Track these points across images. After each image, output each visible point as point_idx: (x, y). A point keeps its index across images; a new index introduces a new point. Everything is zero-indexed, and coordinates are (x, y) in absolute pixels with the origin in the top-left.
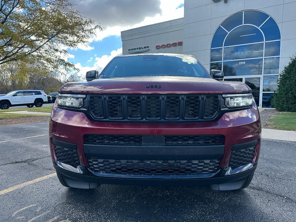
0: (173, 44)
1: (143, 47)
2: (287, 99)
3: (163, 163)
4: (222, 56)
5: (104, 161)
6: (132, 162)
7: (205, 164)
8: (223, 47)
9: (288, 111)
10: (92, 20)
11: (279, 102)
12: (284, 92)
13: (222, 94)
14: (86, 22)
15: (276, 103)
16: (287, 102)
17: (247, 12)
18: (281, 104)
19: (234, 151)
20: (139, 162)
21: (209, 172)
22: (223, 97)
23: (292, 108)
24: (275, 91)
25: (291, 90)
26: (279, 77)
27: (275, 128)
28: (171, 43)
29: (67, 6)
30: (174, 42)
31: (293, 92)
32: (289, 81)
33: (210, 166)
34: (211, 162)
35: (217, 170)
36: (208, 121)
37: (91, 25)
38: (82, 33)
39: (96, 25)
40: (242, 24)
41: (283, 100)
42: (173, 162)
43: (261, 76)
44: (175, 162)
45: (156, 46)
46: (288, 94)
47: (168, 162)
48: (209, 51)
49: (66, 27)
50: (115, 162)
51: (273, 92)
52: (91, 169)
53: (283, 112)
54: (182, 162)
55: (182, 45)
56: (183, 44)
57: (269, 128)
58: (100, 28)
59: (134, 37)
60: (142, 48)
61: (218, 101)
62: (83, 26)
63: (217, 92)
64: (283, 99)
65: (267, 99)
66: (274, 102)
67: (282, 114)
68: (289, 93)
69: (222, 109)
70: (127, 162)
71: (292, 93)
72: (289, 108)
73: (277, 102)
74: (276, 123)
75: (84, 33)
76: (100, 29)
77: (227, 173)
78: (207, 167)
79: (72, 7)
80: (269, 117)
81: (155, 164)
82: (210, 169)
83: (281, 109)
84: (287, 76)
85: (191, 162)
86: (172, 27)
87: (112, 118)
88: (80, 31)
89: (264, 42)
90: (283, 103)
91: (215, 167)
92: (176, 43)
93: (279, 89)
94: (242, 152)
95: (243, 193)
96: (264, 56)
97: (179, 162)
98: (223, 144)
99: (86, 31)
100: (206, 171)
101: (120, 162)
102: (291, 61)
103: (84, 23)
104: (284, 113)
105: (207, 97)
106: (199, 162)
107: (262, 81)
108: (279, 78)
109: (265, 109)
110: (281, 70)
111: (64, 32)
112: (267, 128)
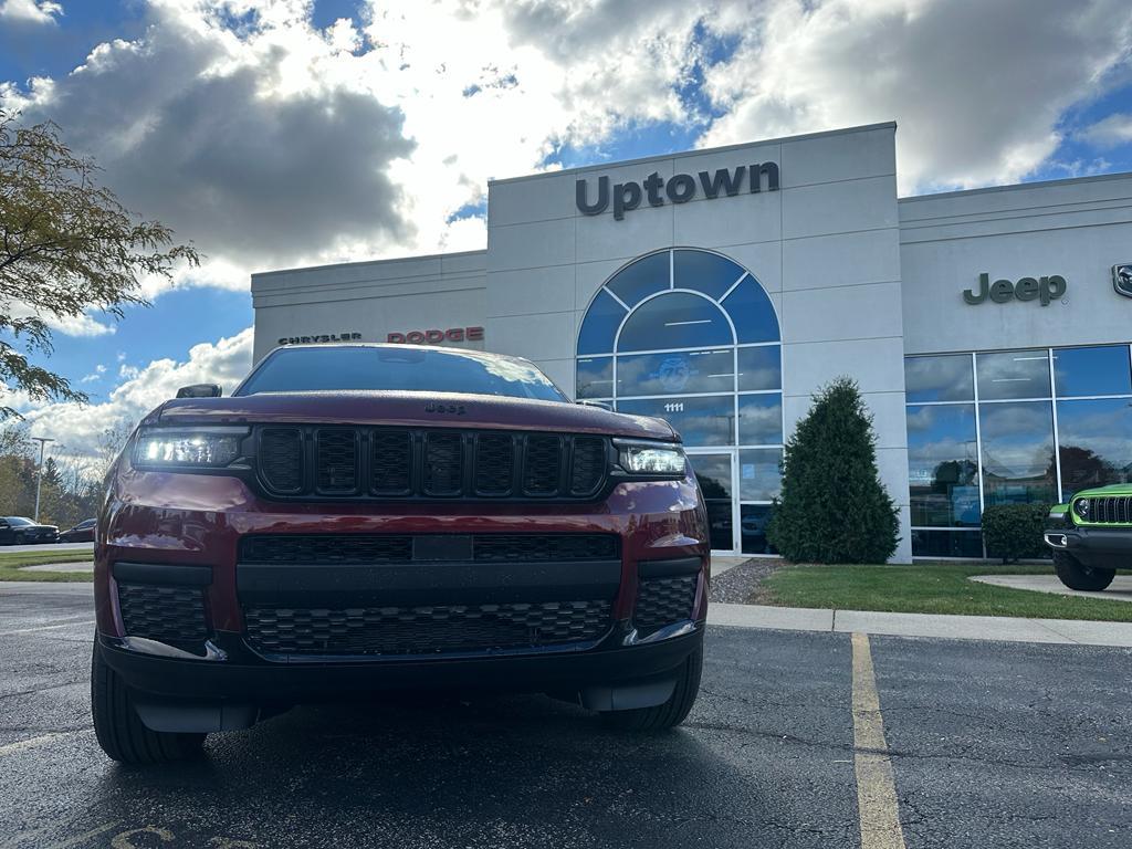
0: (450, 333)
1: (338, 336)
2: (810, 524)
3: (466, 612)
4: (612, 384)
5: (295, 615)
6: (379, 614)
7: (577, 612)
8: (615, 354)
9: (818, 561)
10: (165, 225)
11: (790, 531)
12: (801, 499)
13: (612, 436)
14: (140, 231)
15: (782, 537)
16: (813, 530)
17: (682, 253)
18: (795, 538)
19: (645, 584)
20: (400, 613)
21: (586, 635)
22: (615, 445)
23: (828, 551)
24: (775, 500)
25: (820, 495)
26: (785, 455)
27: (777, 603)
28: (444, 330)
29: (61, 170)
30: (455, 327)
31: (826, 501)
32: (813, 467)
33: (588, 617)
34: (589, 607)
35: (605, 631)
36: (581, 502)
37: (159, 243)
38: (115, 266)
39: (178, 246)
40: (669, 288)
41: (800, 527)
42: (493, 608)
43: (733, 451)
44: (499, 610)
45: (389, 335)
46: (813, 506)
47: (481, 611)
48: (572, 364)
49: (52, 240)
50: (330, 615)
51: (770, 502)
52: (253, 643)
53: (801, 565)
54: (517, 607)
55: (482, 339)
56: (486, 334)
57: (759, 603)
58: (192, 256)
59: (320, 297)
60: (333, 337)
61: (601, 452)
62: (122, 243)
63: (600, 431)
64: (800, 522)
65: (755, 529)
66: (776, 531)
67: (798, 569)
68: (815, 502)
69: (613, 473)
70: (366, 615)
71: (824, 505)
72: (819, 552)
73: (783, 534)
74: (778, 590)
75: (124, 269)
76: (192, 259)
77: (628, 640)
78: (580, 622)
79: (87, 175)
80: (762, 577)
81: (446, 617)
82: (586, 627)
83: (798, 557)
84: (806, 449)
85: (541, 609)
86: (445, 277)
87: (328, 493)
88: (109, 260)
89: (736, 346)
90: (801, 537)
91: (600, 623)
92: (461, 331)
93: (787, 490)
94: (664, 588)
95: (678, 735)
96: (736, 389)
97: (512, 610)
98: (618, 558)
99: (133, 261)
100: (578, 633)
101: (345, 615)
102: (813, 406)
103: (129, 235)
104: (807, 566)
105: (578, 442)
106: (562, 608)
107: (735, 465)
108: (786, 458)
109: (752, 559)
110: (789, 432)
111: (35, 259)
112: (754, 603)
